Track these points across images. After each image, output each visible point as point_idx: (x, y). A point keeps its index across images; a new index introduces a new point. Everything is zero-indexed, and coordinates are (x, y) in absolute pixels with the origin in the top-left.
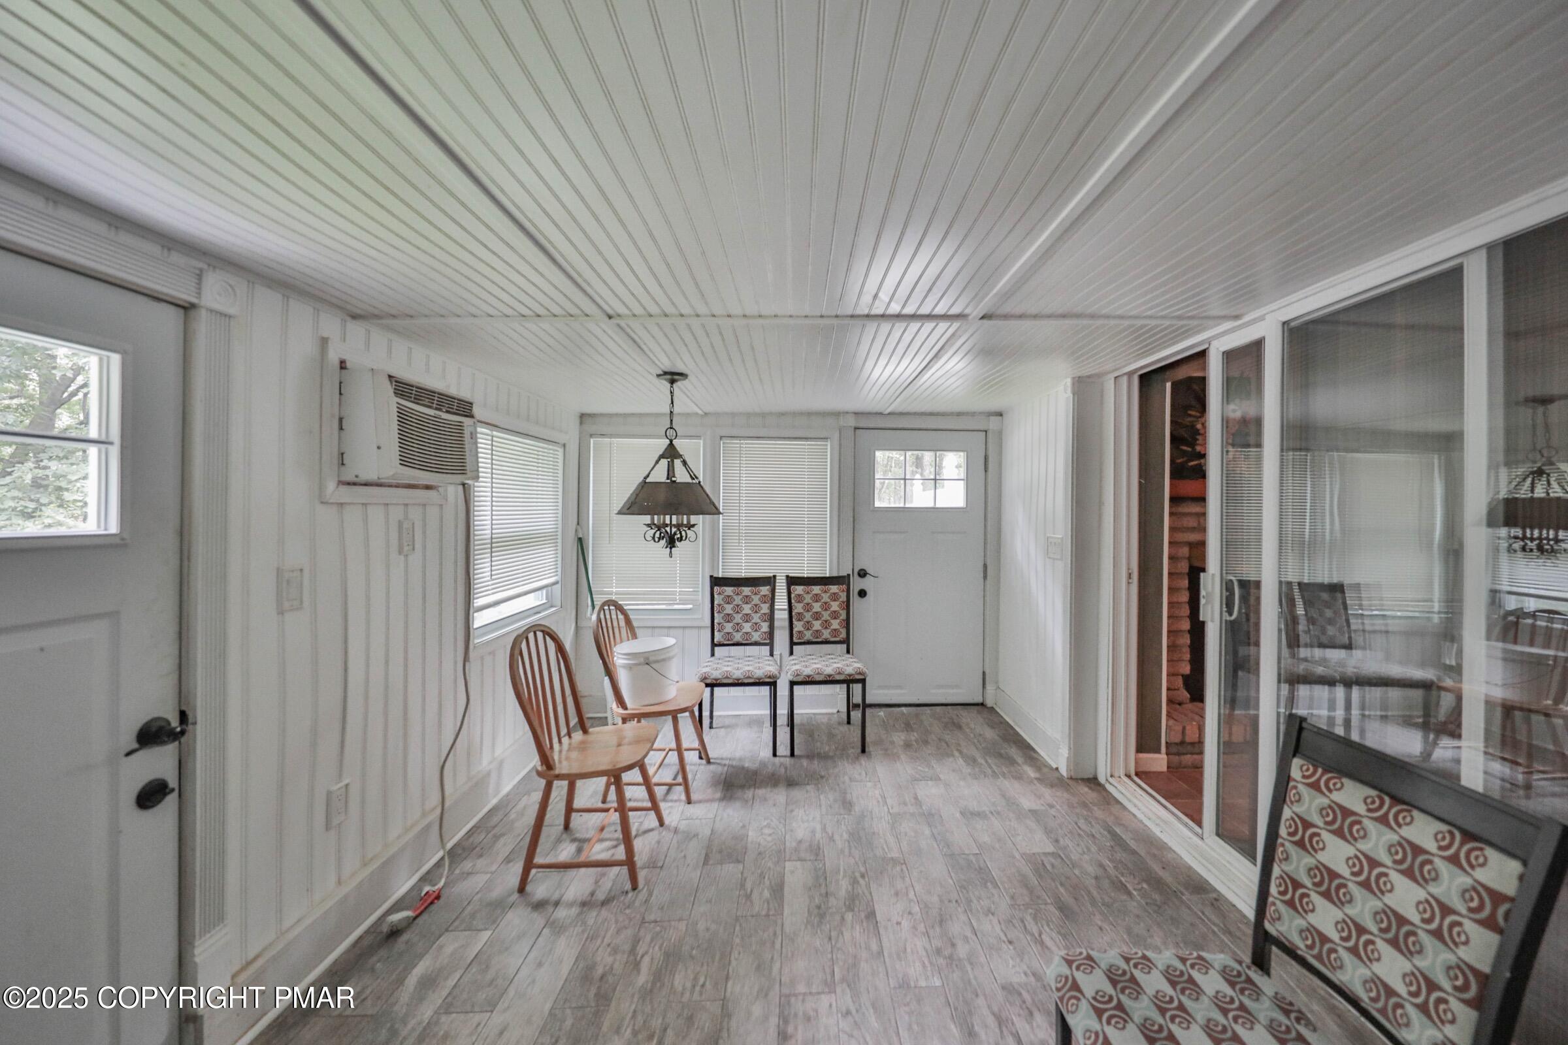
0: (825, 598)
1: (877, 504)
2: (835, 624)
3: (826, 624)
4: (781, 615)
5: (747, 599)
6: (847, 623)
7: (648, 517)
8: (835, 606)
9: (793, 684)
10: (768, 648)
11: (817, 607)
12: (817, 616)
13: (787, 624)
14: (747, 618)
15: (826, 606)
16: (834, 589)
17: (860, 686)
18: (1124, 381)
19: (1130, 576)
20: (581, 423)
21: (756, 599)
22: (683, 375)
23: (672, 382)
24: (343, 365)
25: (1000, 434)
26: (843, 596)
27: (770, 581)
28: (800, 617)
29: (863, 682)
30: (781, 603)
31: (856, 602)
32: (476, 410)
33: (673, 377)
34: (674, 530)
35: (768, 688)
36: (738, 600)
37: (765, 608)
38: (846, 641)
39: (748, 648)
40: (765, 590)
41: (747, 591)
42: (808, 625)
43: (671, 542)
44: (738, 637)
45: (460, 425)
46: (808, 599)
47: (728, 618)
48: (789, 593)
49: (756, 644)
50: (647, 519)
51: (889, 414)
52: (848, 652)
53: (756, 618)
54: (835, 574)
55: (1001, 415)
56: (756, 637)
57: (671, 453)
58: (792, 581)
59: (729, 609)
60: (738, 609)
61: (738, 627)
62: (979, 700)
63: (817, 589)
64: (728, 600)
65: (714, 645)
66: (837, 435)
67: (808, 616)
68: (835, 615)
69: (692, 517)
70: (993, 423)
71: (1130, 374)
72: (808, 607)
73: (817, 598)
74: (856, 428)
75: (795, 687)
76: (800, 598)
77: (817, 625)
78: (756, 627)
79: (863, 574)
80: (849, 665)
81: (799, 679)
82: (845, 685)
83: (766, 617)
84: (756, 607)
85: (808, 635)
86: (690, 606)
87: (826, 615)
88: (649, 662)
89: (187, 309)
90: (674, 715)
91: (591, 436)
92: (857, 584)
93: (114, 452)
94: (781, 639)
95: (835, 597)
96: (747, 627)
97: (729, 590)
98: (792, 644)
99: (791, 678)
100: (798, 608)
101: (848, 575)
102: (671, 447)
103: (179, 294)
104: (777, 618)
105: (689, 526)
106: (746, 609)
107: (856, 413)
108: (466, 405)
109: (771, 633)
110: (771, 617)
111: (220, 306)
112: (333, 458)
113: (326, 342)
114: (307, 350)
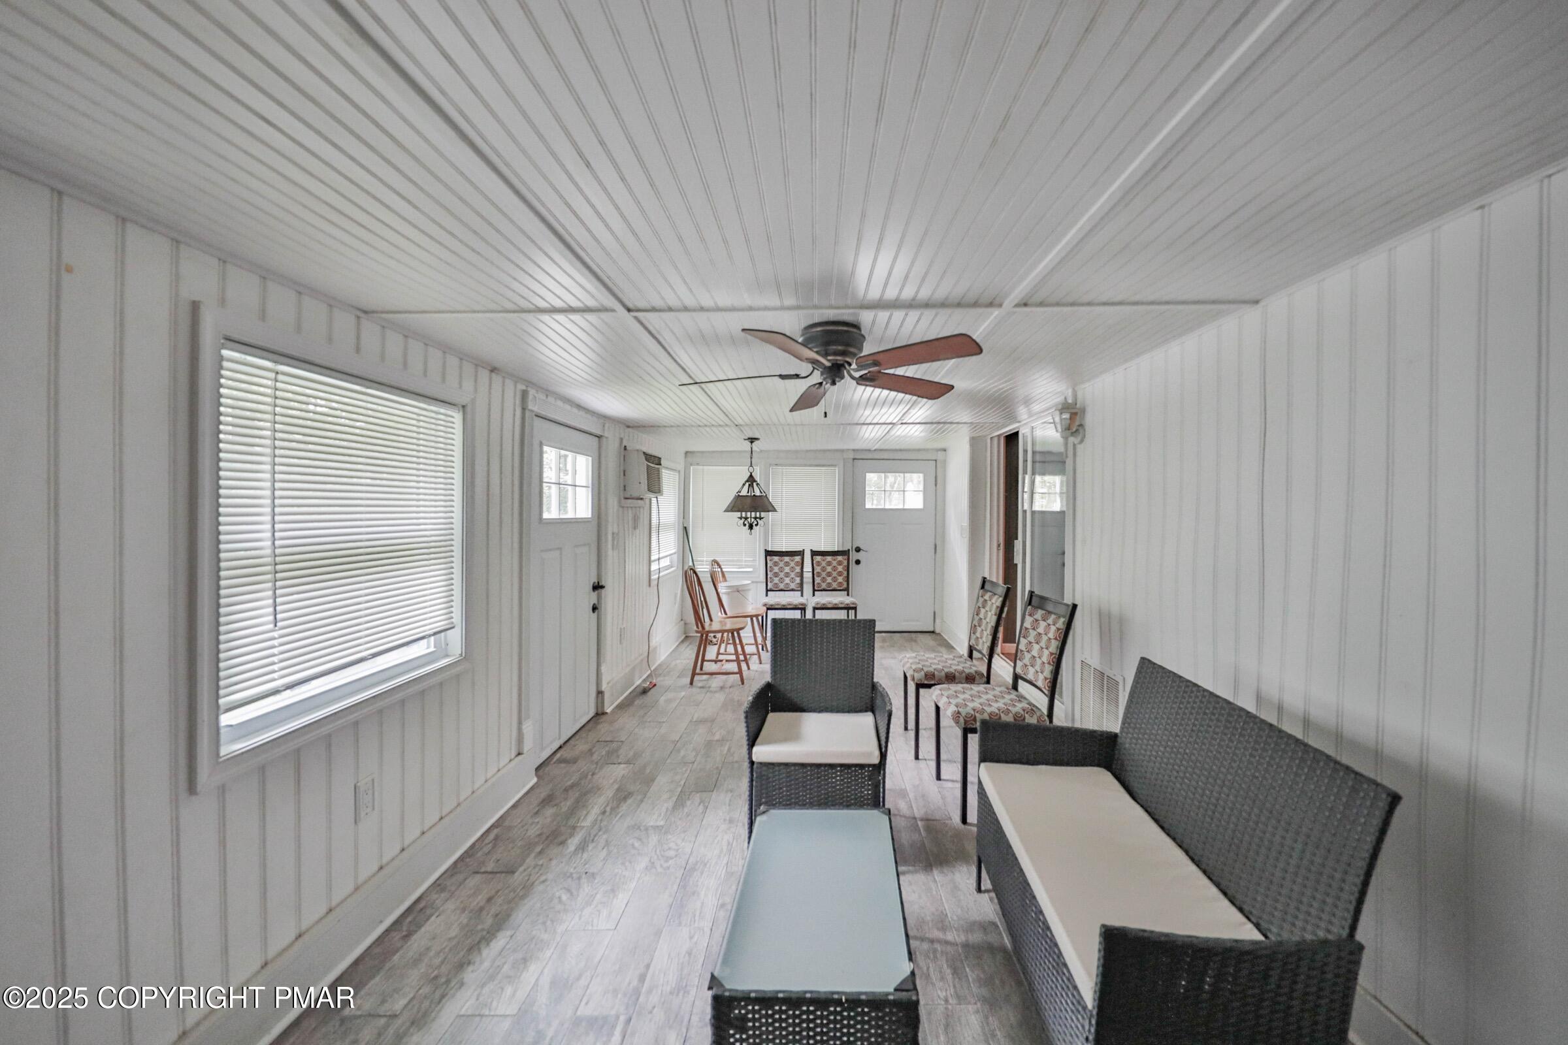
0: (835, 563)
1: (868, 506)
2: (840, 579)
3: (835, 579)
4: (808, 576)
5: (787, 564)
6: (848, 579)
7: (739, 513)
8: (840, 568)
9: (815, 609)
10: (800, 592)
11: (829, 569)
12: (829, 574)
13: (811, 581)
14: (787, 575)
15: (835, 569)
16: (840, 558)
17: (853, 611)
18: (995, 441)
19: (999, 545)
20: (686, 457)
21: (792, 564)
22: (757, 439)
23: (752, 442)
24: (625, 448)
25: (945, 462)
26: (845, 563)
27: (801, 553)
28: (819, 574)
29: (855, 609)
30: (808, 567)
31: (853, 567)
32: (662, 463)
33: (752, 440)
34: (753, 520)
35: (800, 611)
36: (781, 564)
37: (798, 569)
38: (847, 589)
39: (786, 592)
40: (798, 558)
41: (787, 559)
42: (824, 580)
43: (751, 526)
44: (782, 586)
45: (658, 470)
46: (824, 564)
47: (776, 575)
48: (812, 560)
49: (792, 589)
50: (738, 514)
51: (875, 450)
52: (848, 595)
53: (792, 575)
54: (841, 549)
55: (945, 450)
56: (792, 586)
57: (751, 480)
58: (814, 553)
59: (776, 569)
60: (781, 570)
61: (781, 580)
62: (931, 629)
63: (829, 558)
64: (776, 564)
65: (767, 591)
66: (842, 464)
67: (824, 574)
68: (840, 574)
69: (762, 513)
70: (940, 456)
71: (999, 436)
72: (824, 569)
73: (829, 564)
74: (854, 459)
75: (816, 611)
76: (819, 563)
77: (829, 580)
78: (792, 580)
79: (858, 550)
80: (848, 600)
81: (819, 606)
82: (846, 611)
83: (799, 574)
84: (792, 569)
85: (824, 586)
86: (751, 570)
87: (835, 574)
88: (738, 591)
89: (599, 437)
90: (751, 617)
91: (691, 465)
92: (854, 556)
93: (590, 489)
94: (808, 588)
95: (840, 563)
96: (787, 580)
97: (776, 558)
98: (814, 590)
99: (814, 605)
100: (818, 569)
101: (849, 550)
102: (751, 476)
103: (599, 432)
104: (805, 575)
105: (761, 518)
106: (787, 569)
107: (854, 450)
108: (660, 459)
109: (801, 584)
110: (801, 575)
111: (606, 434)
112: (622, 488)
113: (621, 440)
114: (617, 444)
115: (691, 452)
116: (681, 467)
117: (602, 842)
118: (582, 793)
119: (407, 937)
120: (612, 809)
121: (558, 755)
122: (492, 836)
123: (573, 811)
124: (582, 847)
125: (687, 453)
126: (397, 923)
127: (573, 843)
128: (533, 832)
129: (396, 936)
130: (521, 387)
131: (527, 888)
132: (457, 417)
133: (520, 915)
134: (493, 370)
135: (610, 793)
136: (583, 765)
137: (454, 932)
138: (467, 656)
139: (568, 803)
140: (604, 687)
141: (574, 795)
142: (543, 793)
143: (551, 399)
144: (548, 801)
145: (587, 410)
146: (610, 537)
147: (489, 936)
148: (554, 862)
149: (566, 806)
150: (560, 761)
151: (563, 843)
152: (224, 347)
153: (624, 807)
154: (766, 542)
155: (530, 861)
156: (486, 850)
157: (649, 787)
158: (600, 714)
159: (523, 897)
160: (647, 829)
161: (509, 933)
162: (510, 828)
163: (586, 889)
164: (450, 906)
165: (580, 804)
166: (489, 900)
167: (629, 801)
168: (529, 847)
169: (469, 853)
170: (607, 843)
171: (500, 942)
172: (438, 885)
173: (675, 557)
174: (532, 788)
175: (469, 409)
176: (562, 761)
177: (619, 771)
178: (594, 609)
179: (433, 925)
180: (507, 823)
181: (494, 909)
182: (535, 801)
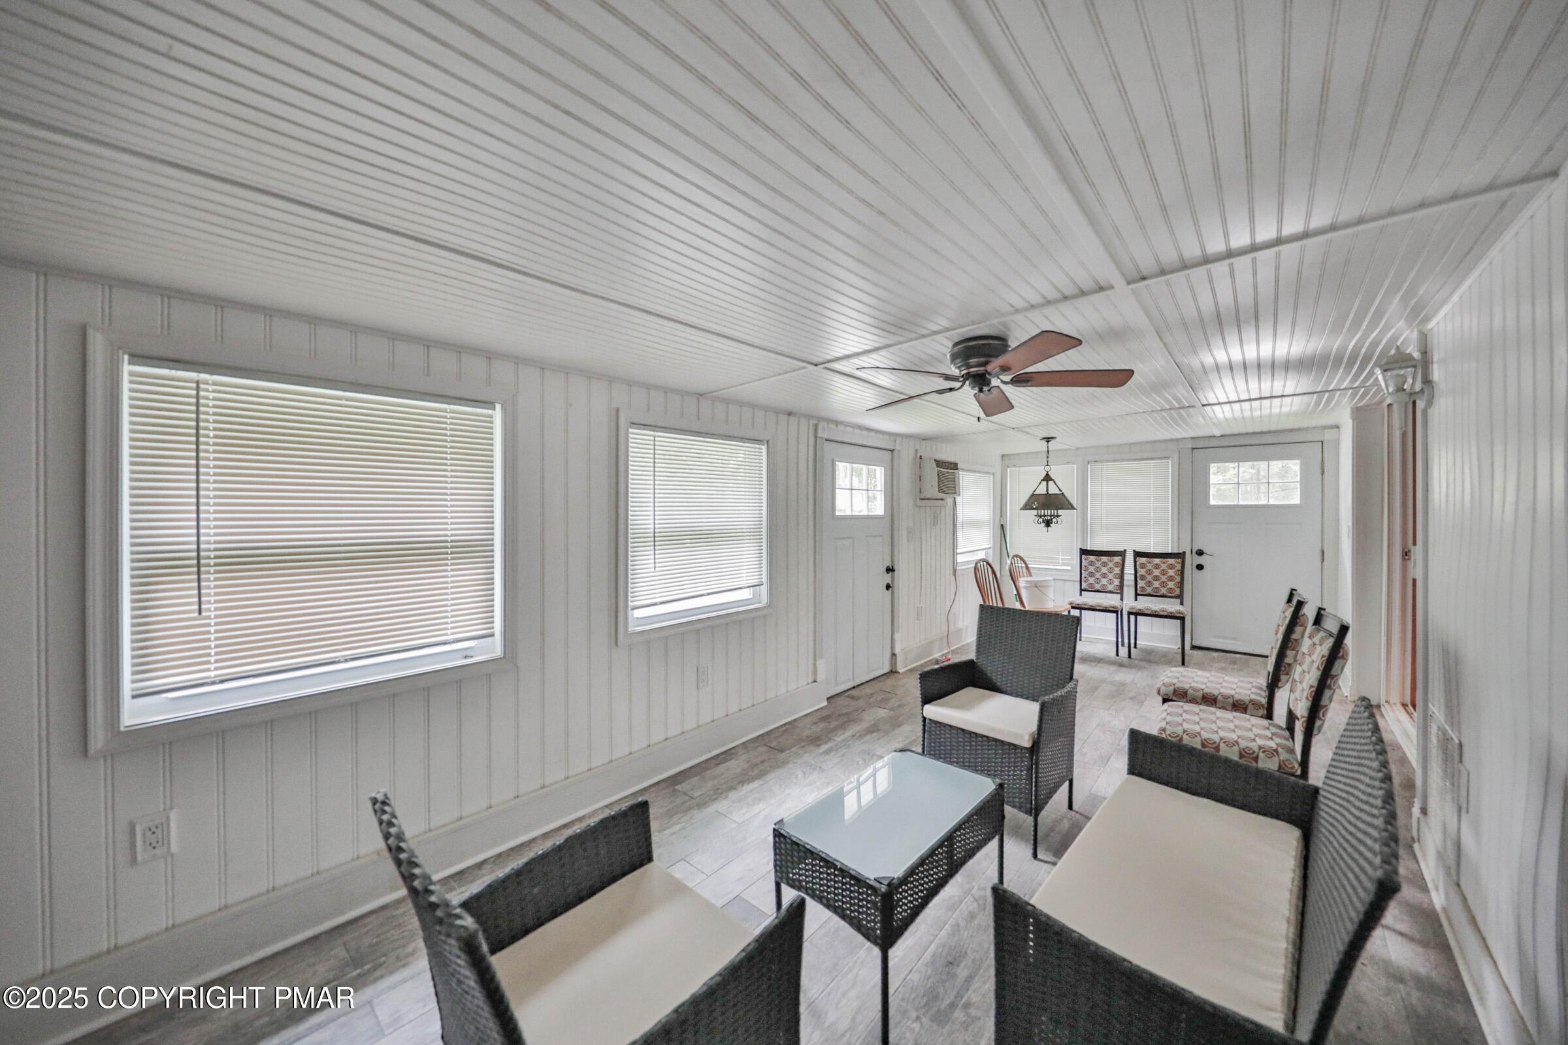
0: (1164, 567)
1: (1212, 502)
2: (1171, 585)
3: (1163, 584)
4: (1129, 578)
5: (1105, 565)
6: (1181, 585)
7: (1036, 512)
8: (1172, 573)
9: (1130, 614)
10: (1119, 595)
11: (1157, 572)
12: (1156, 578)
13: (1133, 583)
14: (1104, 576)
15: (1164, 572)
16: (1171, 561)
20: (1003, 460)
21: (1111, 565)
22: (1055, 438)
23: (1048, 442)
24: (921, 457)
25: (1335, 442)
26: (1179, 567)
27: (1122, 554)
28: (1143, 578)
29: (1182, 618)
30: (1129, 569)
31: (1191, 572)
32: (959, 467)
33: (1048, 439)
34: (1049, 518)
36: (1098, 564)
37: (1117, 570)
38: (1180, 597)
39: (1105, 593)
40: (1118, 559)
41: (1104, 559)
42: (1149, 584)
43: (1048, 524)
44: (1098, 587)
45: (954, 474)
46: (1150, 566)
47: (1091, 575)
48: (1135, 562)
49: (1111, 592)
51: (1223, 436)
52: (1181, 603)
53: (1111, 576)
54: (1175, 551)
55: (1335, 428)
56: (1110, 588)
57: (1047, 478)
58: (1138, 554)
59: (1092, 569)
60: (1098, 570)
61: (1098, 581)
63: (1157, 561)
64: (1092, 564)
65: (1081, 590)
66: (1176, 456)
67: (1150, 578)
68: (1171, 579)
69: (1060, 512)
70: (1328, 435)
72: (1149, 572)
73: (1157, 566)
74: (1194, 449)
75: (1132, 617)
76: (1143, 566)
77: (1156, 584)
78: (1111, 582)
79: (1200, 553)
83: (1118, 577)
84: (1111, 570)
85: (1149, 590)
86: (1069, 568)
87: (1164, 578)
88: (1037, 586)
89: (892, 451)
91: (1008, 467)
92: (1193, 560)
93: (883, 493)
94: (1129, 592)
95: (1171, 567)
96: (1104, 581)
97: (1092, 558)
98: (1137, 595)
99: (1128, 609)
100: (1141, 572)
101: (1184, 553)
102: (1047, 475)
103: (892, 448)
104: (1126, 577)
105: (1058, 516)
106: (1104, 570)
107: (1192, 438)
108: (956, 464)
109: (1121, 587)
110: (1121, 576)
111: (898, 448)
112: (918, 490)
113: (916, 451)
114: (912, 453)
115: (1008, 455)
116: (997, 469)
117: (841, 753)
118: (849, 719)
119: (717, 765)
120: (860, 736)
121: (850, 692)
122: (784, 728)
123: (835, 729)
124: (827, 752)
125: (1003, 456)
126: (718, 756)
127: (824, 747)
128: (807, 732)
129: (714, 762)
130: (813, 422)
131: (785, 763)
132: (764, 448)
133: (771, 776)
134: (790, 414)
135: (865, 725)
136: (860, 703)
137: (738, 771)
138: (769, 606)
139: (836, 723)
140: (897, 651)
141: (844, 719)
142: (825, 713)
143: (841, 427)
144: (825, 719)
145: (877, 431)
146: (904, 532)
147: (750, 780)
148: (807, 755)
149: (834, 724)
150: (848, 696)
151: (819, 746)
152: (631, 427)
153: (868, 737)
154: (1084, 539)
155: (794, 749)
156: (777, 735)
157: (893, 730)
158: (893, 672)
159: (779, 767)
160: (873, 755)
161: (761, 782)
162: (795, 727)
163: (815, 776)
164: (744, 757)
165: (842, 727)
166: (762, 762)
167: (874, 734)
168: (800, 740)
169: (768, 733)
170: (843, 755)
171: (754, 785)
172: (744, 745)
173: (991, 551)
174: (822, 708)
175: (770, 442)
176: (852, 698)
177: (882, 713)
178: (888, 587)
179: (732, 764)
180: (796, 724)
181: (762, 768)
182: (818, 715)
